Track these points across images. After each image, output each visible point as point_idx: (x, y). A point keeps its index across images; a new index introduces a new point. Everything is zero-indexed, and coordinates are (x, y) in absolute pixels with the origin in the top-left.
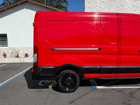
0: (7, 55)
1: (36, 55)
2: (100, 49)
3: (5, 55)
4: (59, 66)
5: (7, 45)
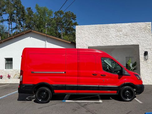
0: (11, 76)
1: (22, 76)
2: (65, 72)
3: (9, 77)
4: (36, 84)
5: (12, 67)
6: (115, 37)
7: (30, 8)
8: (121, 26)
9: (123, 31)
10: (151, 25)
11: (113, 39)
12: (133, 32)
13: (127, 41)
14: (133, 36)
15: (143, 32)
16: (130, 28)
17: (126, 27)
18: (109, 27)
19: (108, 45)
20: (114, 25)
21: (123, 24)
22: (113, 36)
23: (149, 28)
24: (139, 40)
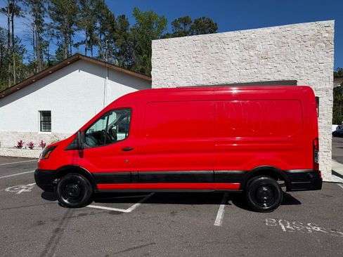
5: (51, 129)
6: (237, 63)
7: (123, 17)
8: (253, 36)
9: (258, 48)
10: (333, 28)
11: (233, 67)
12: (283, 49)
13: (267, 71)
14: (283, 57)
15: (311, 49)
16: (276, 39)
17: (265, 37)
18: (224, 40)
19: (220, 83)
20: (237, 33)
21: (260, 30)
22: (233, 61)
23: (327, 35)
24: (297, 70)
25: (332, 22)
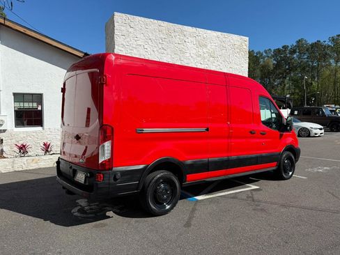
6: (195, 57)
8: (205, 35)
10: (248, 43)
12: (223, 51)
14: (223, 59)
15: (238, 55)
16: (219, 42)
17: (213, 38)
18: (185, 33)
23: (245, 47)
25: (247, 38)
